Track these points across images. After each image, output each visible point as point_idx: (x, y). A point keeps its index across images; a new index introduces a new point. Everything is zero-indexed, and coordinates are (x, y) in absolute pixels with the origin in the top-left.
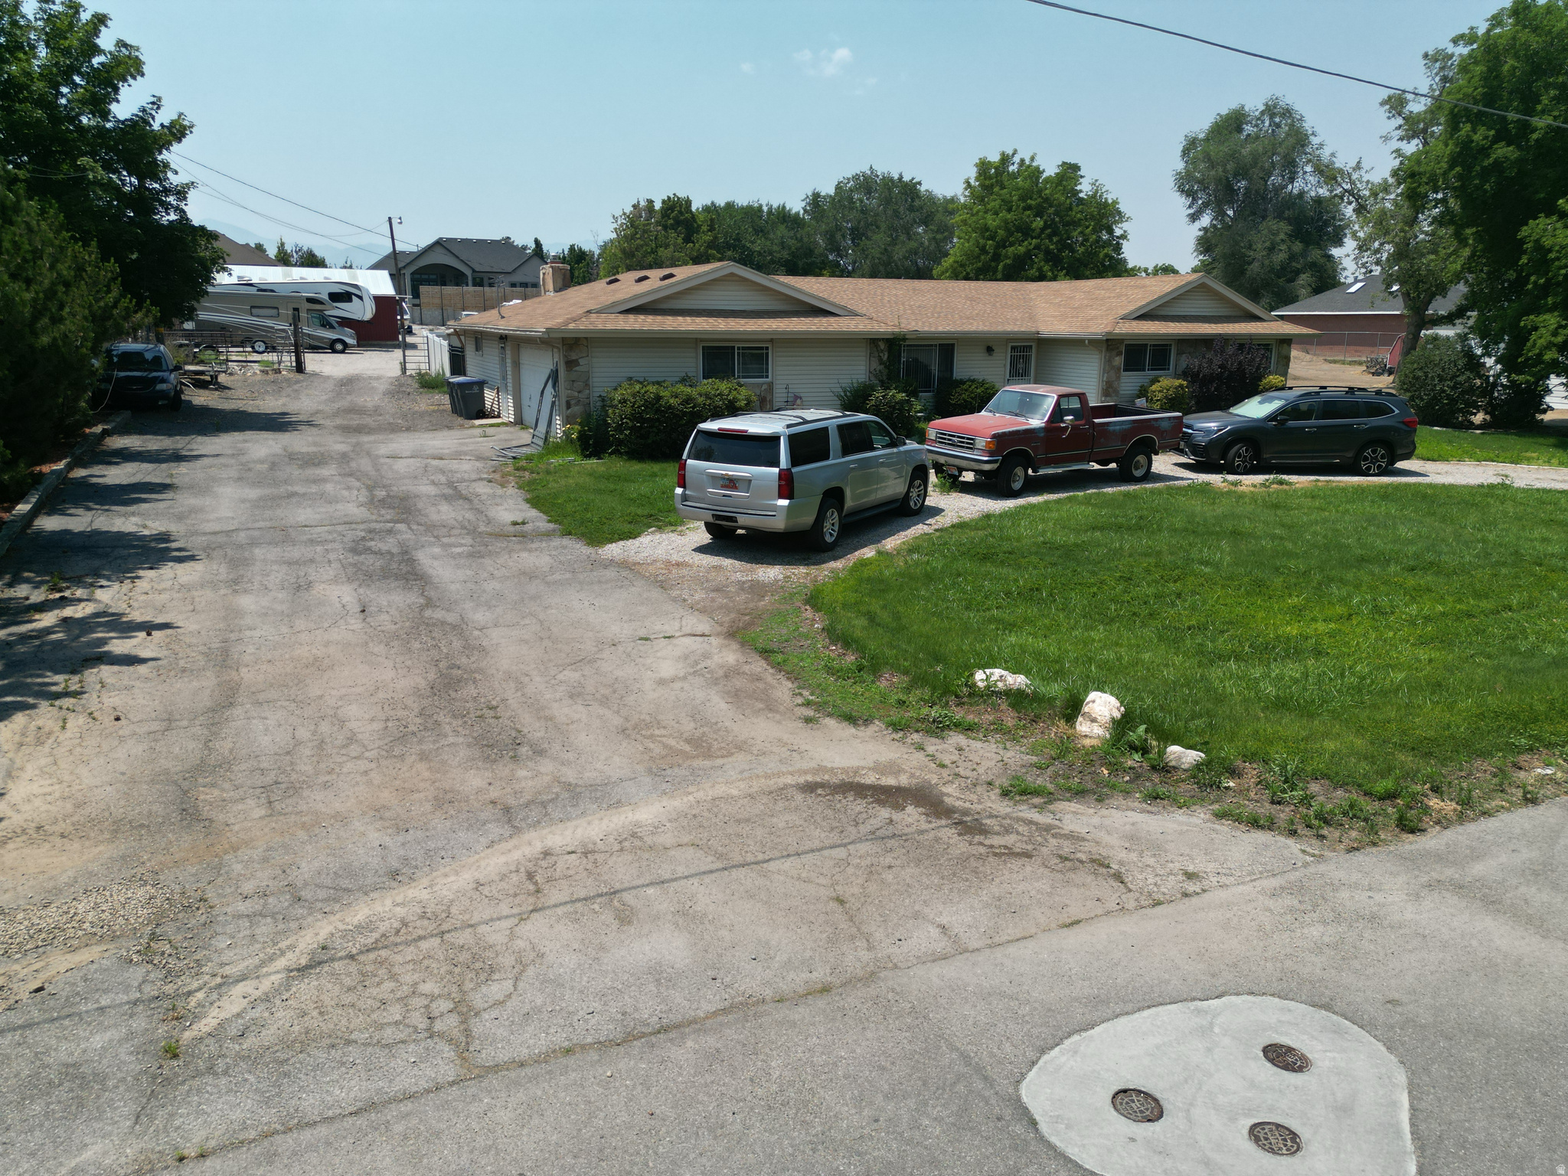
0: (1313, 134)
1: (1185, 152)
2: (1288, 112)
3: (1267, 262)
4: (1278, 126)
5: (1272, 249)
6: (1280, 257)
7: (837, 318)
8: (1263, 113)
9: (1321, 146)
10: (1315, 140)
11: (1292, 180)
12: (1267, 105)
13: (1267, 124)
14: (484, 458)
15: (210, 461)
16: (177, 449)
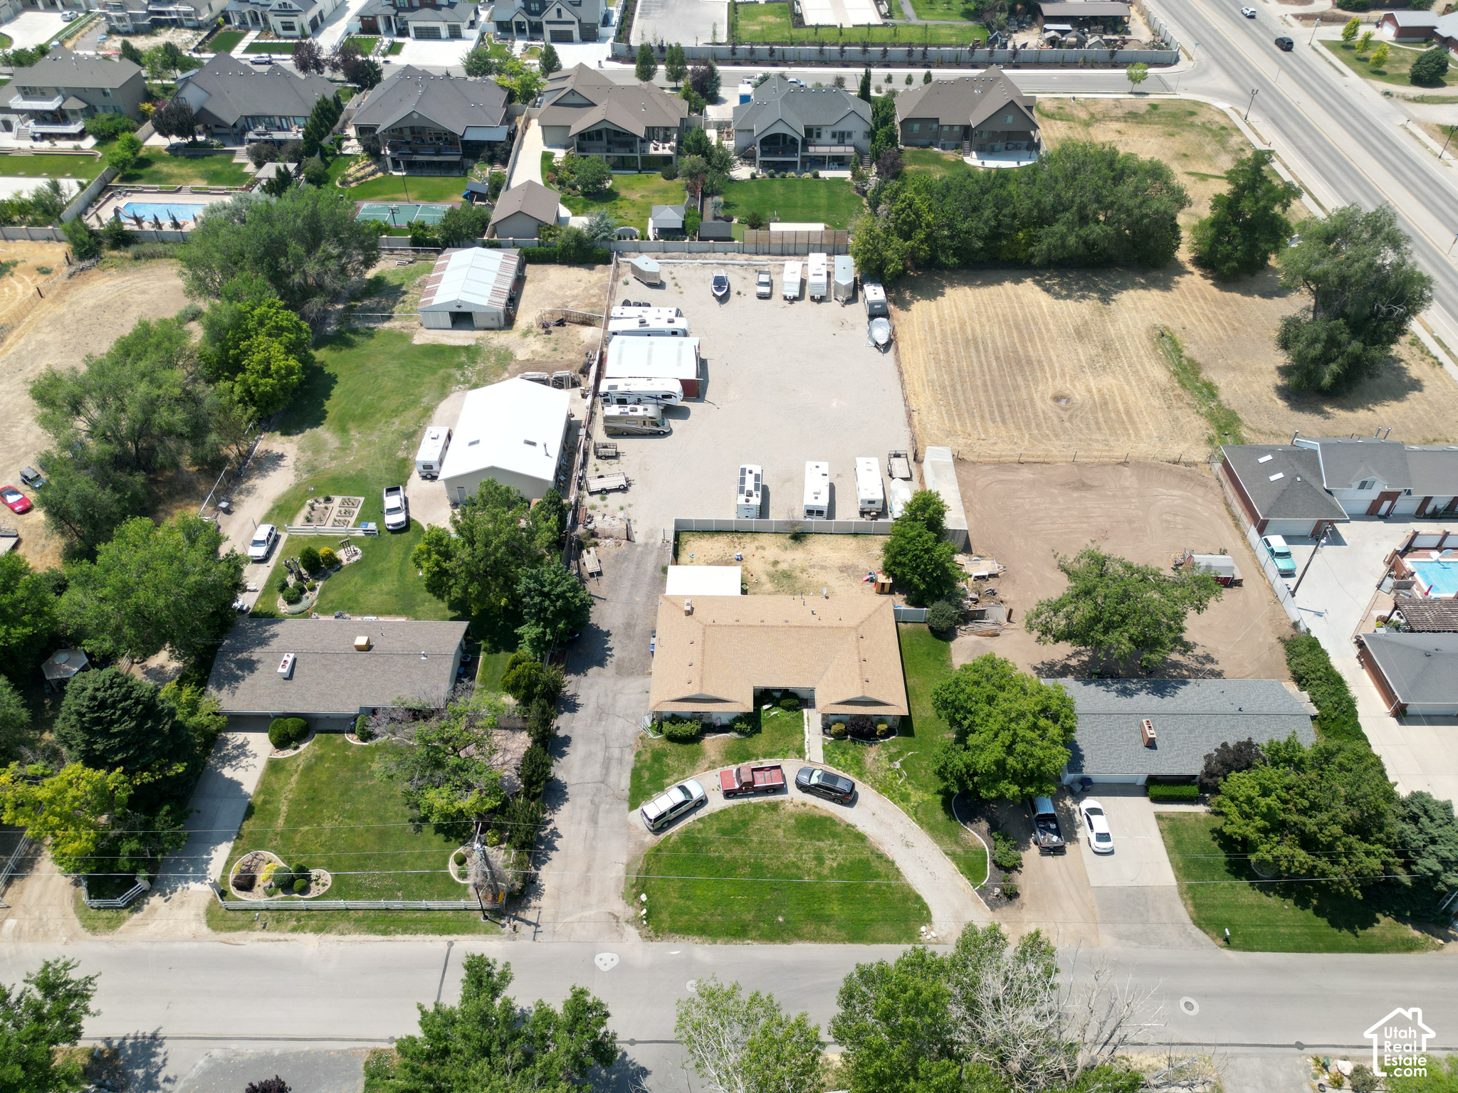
14: (637, 723)
15: (581, 712)
16: (575, 695)
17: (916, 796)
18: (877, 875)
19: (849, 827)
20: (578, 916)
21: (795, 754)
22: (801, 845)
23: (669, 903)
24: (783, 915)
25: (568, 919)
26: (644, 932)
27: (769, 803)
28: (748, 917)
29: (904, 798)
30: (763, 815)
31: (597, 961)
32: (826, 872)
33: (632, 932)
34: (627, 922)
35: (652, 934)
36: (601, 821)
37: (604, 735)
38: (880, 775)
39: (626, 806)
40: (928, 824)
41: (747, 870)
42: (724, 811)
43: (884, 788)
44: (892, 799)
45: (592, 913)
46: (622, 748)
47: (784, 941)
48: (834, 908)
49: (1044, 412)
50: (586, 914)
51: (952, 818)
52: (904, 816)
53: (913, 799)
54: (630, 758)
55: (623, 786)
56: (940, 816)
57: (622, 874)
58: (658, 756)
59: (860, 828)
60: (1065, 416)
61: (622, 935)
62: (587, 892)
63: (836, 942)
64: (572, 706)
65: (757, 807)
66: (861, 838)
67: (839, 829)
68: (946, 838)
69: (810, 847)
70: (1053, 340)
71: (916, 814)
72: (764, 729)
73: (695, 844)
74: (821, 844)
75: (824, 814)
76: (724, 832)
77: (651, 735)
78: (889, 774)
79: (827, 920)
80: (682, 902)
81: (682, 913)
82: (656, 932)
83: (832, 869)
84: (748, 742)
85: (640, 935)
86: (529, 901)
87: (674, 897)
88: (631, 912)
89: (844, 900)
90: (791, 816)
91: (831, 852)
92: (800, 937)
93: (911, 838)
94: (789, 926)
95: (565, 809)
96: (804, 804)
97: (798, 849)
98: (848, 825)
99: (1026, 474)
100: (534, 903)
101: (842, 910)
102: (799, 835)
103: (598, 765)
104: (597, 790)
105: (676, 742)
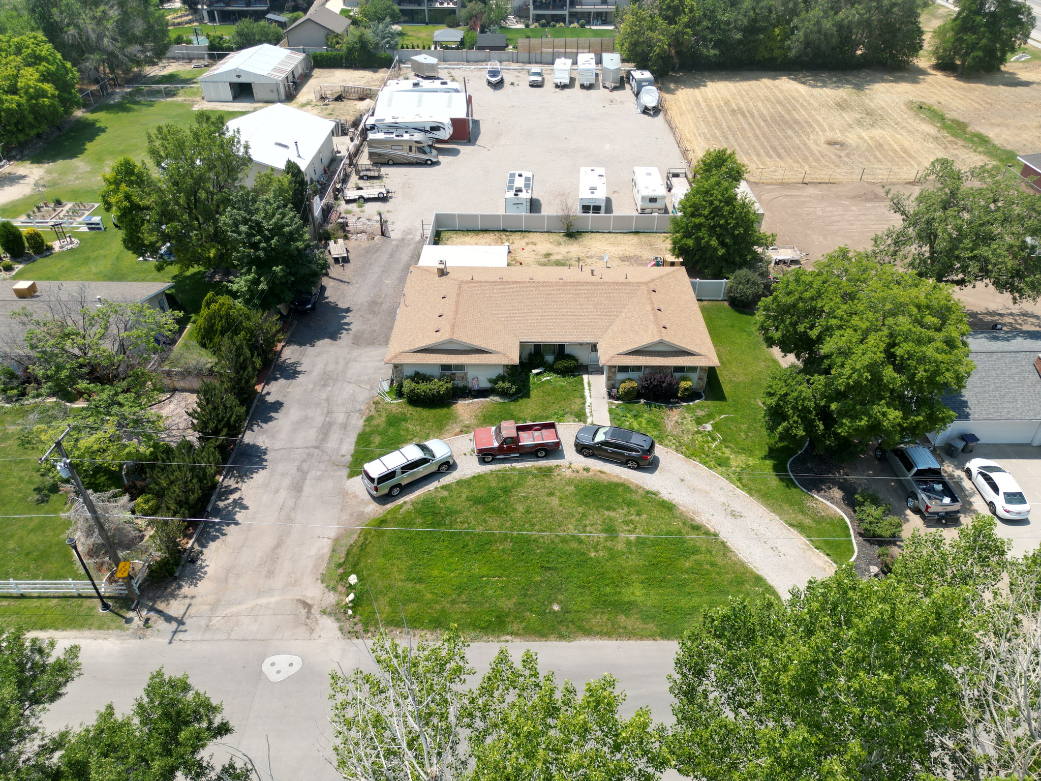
7: (488, 355)
14: (372, 388)
15: (301, 378)
16: (297, 363)
17: (737, 461)
18: (695, 551)
19: (650, 495)
20: (250, 604)
21: (573, 418)
22: (584, 515)
23: (390, 587)
24: (560, 603)
25: (234, 609)
26: (348, 626)
27: (540, 469)
28: (506, 604)
29: (722, 463)
30: (531, 481)
31: (266, 667)
32: (621, 546)
33: (329, 625)
34: (324, 612)
35: (359, 627)
36: (307, 489)
37: (327, 400)
38: (686, 438)
39: (345, 472)
40: (759, 491)
41: (508, 545)
42: (478, 478)
43: (692, 452)
44: (705, 463)
45: (273, 600)
46: (348, 415)
47: (561, 637)
48: (636, 593)
49: (819, 152)
50: (263, 601)
51: (789, 483)
52: (724, 482)
53: (734, 463)
54: (358, 423)
55: (343, 452)
56: (773, 481)
57: (327, 550)
58: (394, 421)
59: (665, 495)
60: (843, 154)
61: (312, 630)
62: (270, 574)
63: (642, 638)
64: (290, 372)
65: (523, 473)
66: (668, 507)
67: (634, 497)
68: (786, 507)
69: (596, 517)
70: (816, 110)
71: (740, 480)
72: (533, 393)
73: (435, 514)
74: (612, 514)
75: (615, 480)
76: (477, 501)
77: (388, 399)
78: (699, 437)
79: (626, 607)
80: (410, 585)
81: (407, 601)
82: (366, 625)
83: (629, 543)
84: (513, 406)
85: (341, 629)
86: (180, 587)
87: (398, 578)
88: (331, 598)
89: (649, 583)
90: (570, 482)
91: (626, 523)
92: (588, 632)
93: (737, 506)
94: (569, 617)
95: (259, 477)
96: (587, 470)
97: (580, 520)
98: (648, 492)
99: (811, 191)
100: (186, 589)
101: (647, 595)
102: (581, 503)
103: (315, 430)
104: (308, 455)
105: (420, 406)
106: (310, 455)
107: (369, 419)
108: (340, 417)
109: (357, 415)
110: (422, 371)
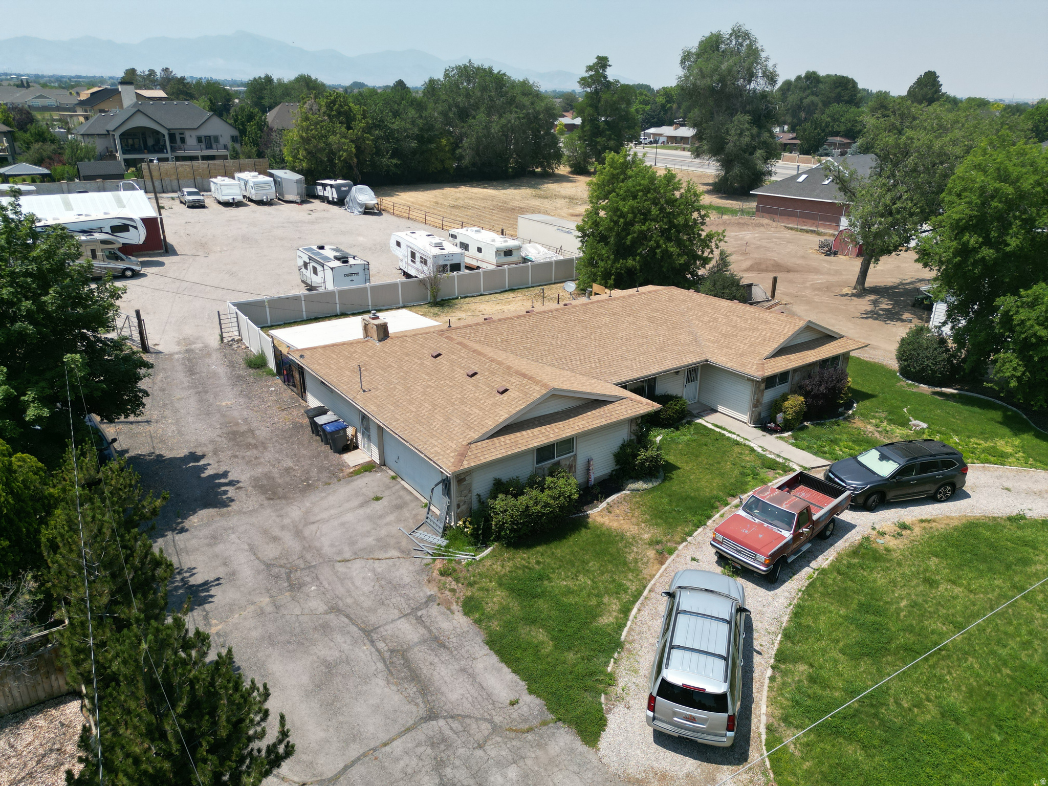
0: (762, 50)
1: (683, 62)
2: (747, 36)
3: (738, 143)
4: (741, 45)
5: (740, 135)
6: (746, 140)
7: (610, 407)
8: (731, 35)
9: (767, 59)
10: (763, 55)
11: (749, 82)
12: (733, 30)
13: (734, 42)
14: (407, 552)
21: (770, 471)
27: (854, 554)
39: (567, 736)
55: (504, 695)
58: (525, 587)
75: (956, 523)
77: (463, 556)
96: (904, 527)
103: (380, 681)
104: (432, 743)
105: (539, 544)
106: (438, 742)
107: (470, 607)
108: (408, 631)
109: (434, 610)
110: (505, 474)
